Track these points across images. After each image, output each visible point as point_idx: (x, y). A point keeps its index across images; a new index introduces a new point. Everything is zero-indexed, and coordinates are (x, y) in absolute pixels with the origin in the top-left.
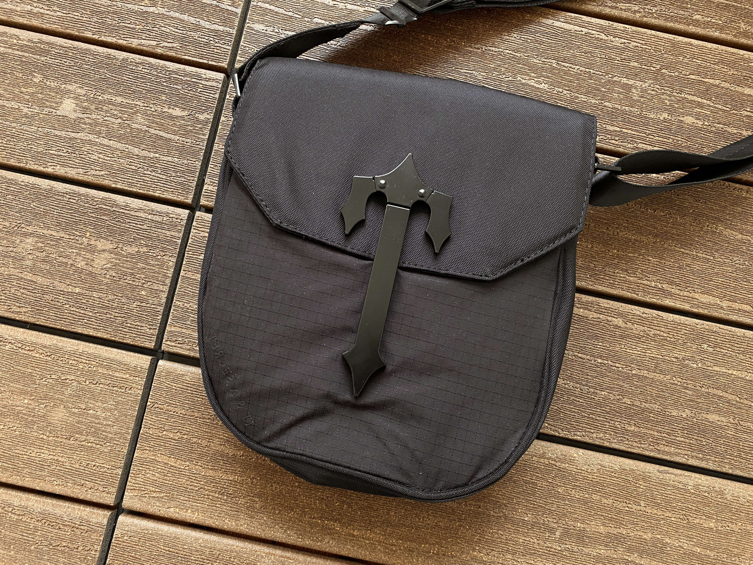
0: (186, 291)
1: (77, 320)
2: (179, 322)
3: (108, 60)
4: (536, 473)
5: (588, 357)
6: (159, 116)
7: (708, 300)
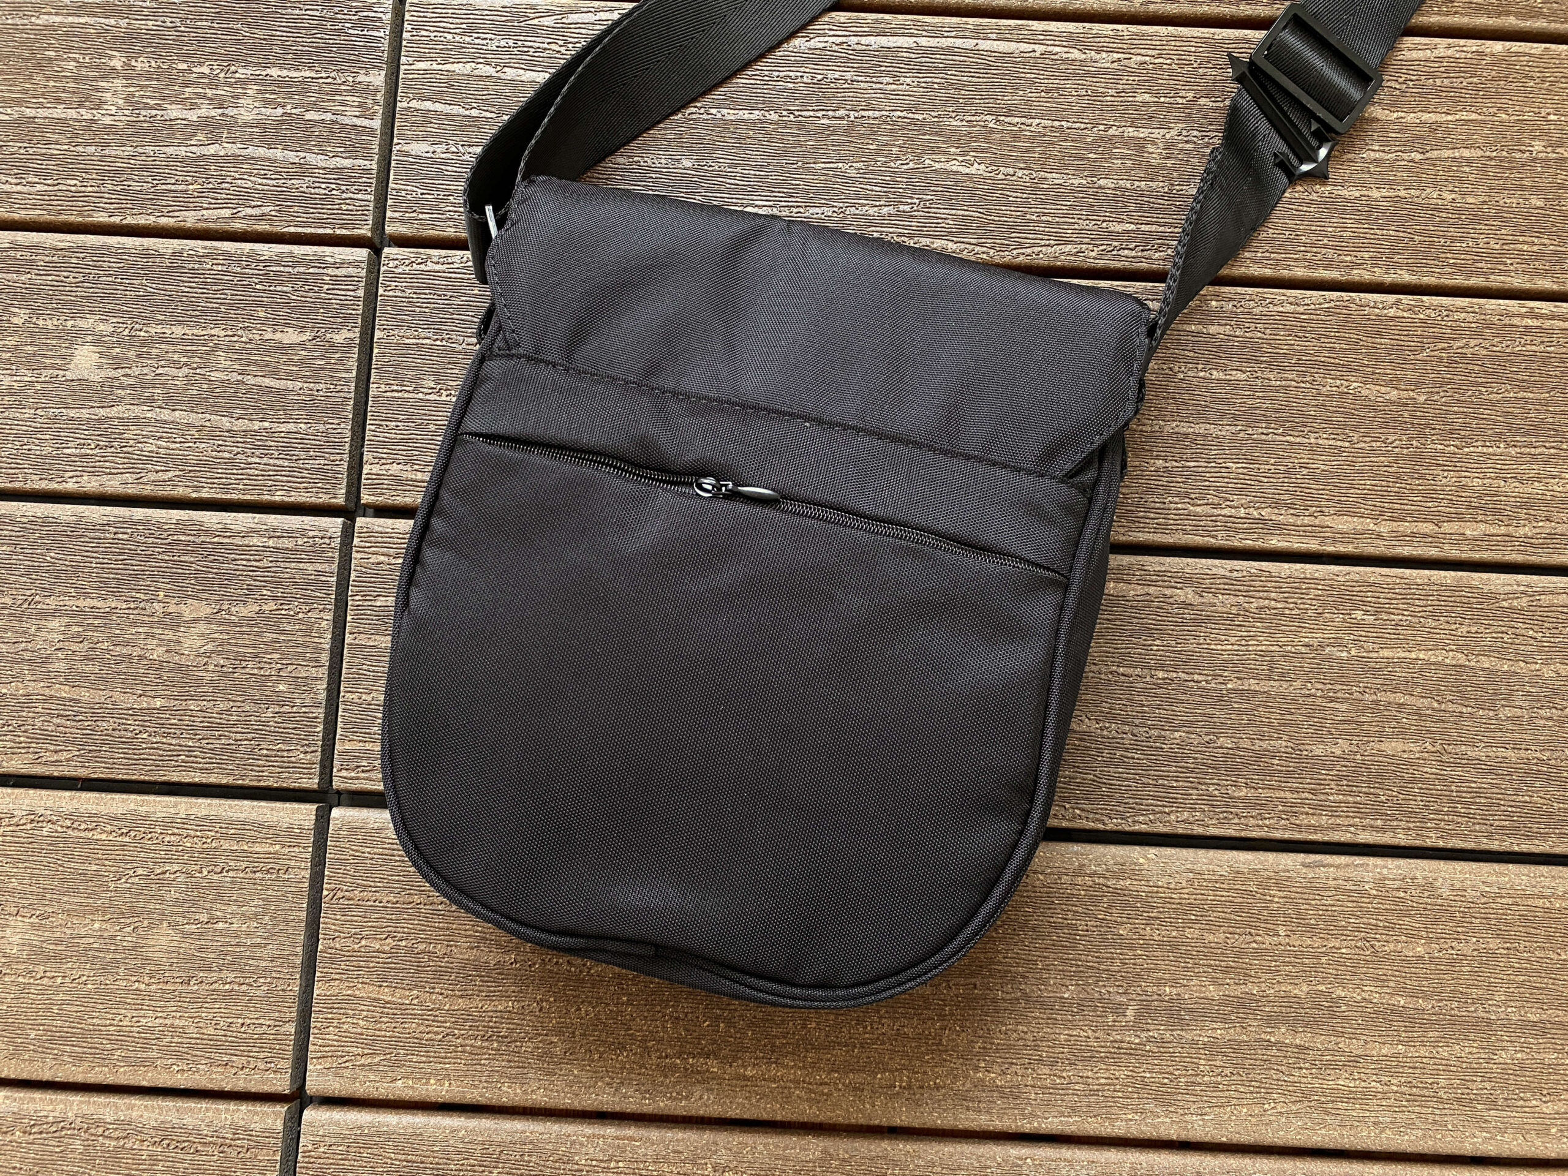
0: (361, 671)
1: (167, 758)
2: (357, 732)
3: (145, 260)
4: (1072, 906)
5: (1138, 671)
6: (257, 349)
7: (1351, 527)
